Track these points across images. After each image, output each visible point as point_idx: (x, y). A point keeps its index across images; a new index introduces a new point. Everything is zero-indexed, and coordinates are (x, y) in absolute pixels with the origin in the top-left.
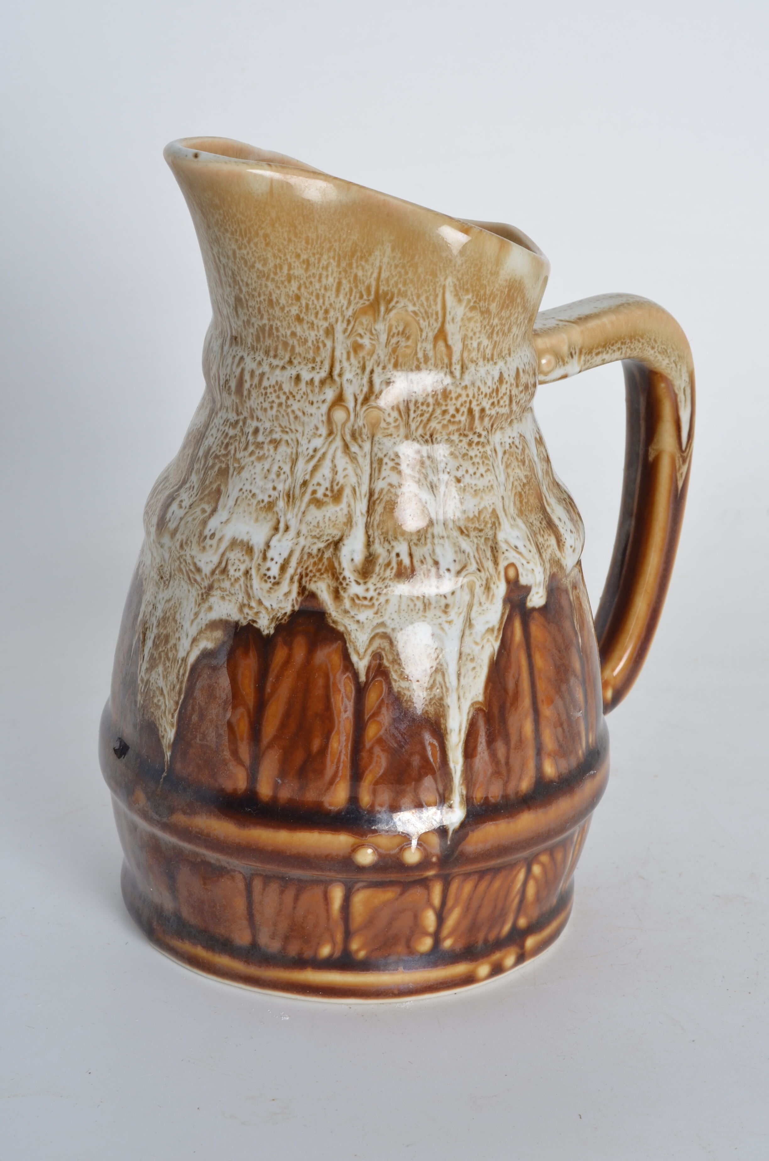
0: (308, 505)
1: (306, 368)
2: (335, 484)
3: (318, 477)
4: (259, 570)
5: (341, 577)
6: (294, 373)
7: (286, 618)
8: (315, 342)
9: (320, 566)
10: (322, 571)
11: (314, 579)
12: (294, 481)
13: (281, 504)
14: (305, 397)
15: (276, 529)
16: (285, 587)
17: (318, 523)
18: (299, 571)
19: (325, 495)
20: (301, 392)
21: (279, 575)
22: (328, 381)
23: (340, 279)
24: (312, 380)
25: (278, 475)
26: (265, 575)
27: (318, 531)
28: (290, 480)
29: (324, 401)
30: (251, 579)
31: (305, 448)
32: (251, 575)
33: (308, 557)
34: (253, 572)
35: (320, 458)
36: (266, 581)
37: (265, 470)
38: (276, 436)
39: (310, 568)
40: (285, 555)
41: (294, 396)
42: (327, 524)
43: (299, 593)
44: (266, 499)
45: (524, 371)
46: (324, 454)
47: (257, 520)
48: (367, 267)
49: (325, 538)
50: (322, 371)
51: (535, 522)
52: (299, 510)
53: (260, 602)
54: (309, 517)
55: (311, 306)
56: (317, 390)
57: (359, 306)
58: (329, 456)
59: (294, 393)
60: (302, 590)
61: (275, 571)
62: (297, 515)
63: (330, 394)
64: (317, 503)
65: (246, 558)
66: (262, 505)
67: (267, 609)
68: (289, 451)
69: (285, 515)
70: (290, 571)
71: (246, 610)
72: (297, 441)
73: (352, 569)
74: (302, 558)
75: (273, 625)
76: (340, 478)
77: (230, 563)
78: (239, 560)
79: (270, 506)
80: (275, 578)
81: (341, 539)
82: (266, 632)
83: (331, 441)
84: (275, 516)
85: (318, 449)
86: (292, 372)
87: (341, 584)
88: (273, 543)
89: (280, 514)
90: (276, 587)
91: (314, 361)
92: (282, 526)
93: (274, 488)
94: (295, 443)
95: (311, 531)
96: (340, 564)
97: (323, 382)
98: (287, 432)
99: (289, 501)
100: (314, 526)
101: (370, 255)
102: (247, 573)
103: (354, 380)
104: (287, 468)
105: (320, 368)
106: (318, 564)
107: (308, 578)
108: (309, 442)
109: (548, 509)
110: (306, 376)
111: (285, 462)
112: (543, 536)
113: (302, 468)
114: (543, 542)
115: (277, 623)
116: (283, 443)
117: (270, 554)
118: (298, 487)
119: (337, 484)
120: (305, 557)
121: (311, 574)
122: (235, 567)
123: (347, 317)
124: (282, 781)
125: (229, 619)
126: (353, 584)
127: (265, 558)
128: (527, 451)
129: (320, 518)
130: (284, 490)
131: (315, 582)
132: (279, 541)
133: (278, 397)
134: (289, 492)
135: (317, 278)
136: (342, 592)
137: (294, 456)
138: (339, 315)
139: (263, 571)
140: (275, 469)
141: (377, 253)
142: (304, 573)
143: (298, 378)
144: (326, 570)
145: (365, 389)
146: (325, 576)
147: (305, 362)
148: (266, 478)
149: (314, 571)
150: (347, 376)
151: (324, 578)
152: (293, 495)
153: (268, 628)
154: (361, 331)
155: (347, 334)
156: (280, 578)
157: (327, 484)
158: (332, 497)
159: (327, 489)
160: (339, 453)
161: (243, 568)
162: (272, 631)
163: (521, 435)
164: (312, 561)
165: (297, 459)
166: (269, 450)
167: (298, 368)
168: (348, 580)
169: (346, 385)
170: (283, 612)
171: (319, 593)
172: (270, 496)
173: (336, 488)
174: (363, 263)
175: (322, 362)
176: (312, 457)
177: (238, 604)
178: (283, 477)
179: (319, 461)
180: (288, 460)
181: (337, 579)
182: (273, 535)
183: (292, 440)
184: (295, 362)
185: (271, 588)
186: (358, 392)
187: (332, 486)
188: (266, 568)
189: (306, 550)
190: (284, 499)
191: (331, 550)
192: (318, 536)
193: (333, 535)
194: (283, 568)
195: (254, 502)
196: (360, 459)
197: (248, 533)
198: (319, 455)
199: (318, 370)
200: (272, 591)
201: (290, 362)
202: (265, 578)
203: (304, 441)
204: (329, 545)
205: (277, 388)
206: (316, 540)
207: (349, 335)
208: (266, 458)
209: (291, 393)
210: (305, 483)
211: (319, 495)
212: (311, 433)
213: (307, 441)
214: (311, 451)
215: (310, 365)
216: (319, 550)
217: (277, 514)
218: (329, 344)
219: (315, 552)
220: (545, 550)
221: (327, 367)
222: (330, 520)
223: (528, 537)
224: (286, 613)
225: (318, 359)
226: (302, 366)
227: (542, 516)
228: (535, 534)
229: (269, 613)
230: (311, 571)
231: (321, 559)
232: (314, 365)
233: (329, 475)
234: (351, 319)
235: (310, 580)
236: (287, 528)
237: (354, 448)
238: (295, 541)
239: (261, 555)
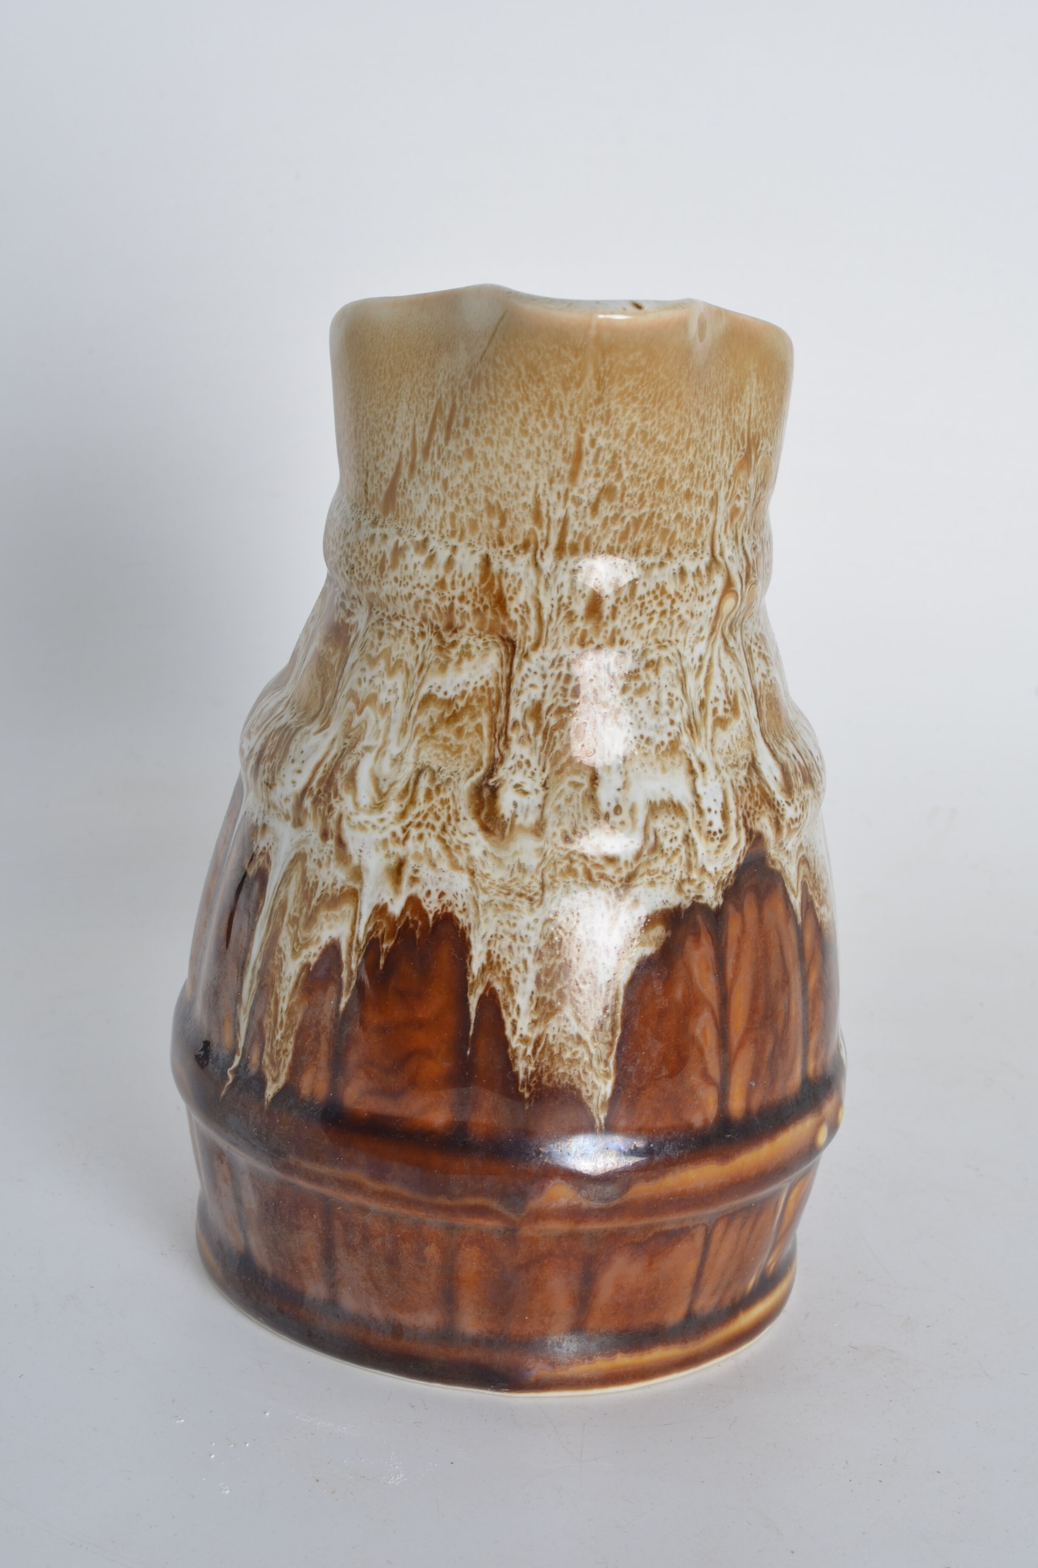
0: (714, 730)
1: (688, 556)
2: (729, 693)
3: (713, 693)
4: (700, 829)
5: (776, 803)
6: (676, 567)
7: (731, 878)
8: (699, 520)
9: (756, 799)
10: (759, 803)
11: (757, 816)
12: (691, 705)
13: (685, 739)
14: (693, 594)
15: (692, 772)
16: (733, 839)
17: (729, 747)
18: (740, 813)
19: (726, 710)
20: (689, 589)
21: (724, 826)
22: (714, 565)
23: (724, 431)
24: (698, 570)
25: (671, 705)
26: (709, 832)
27: (732, 756)
28: (685, 707)
29: (714, 593)
30: (694, 844)
31: (689, 659)
32: (693, 840)
33: (742, 792)
34: (695, 834)
35: (708, 666)
36: (712, 840)
37: (653, 703)
38: (652, 656)
39: (749, 805)
40: (720, 799)
41: (681, 597)
42: (736, 746)
43: (747, 840)
44: (666, 740)
46: (711, 660)
47: (664, 770)
48: (742, 408)
49: (742, 763)
50: (705, 553)
52: (706, 740)
53: (703, 870)
54: (719, 745)
55: (702, 475)
56: (705, 580)
57: (738, 460)
58: (715, 661)
59: (681, 593)
60: (750, 832)
61: (718, 824)
62: (706, 746)
63: (719, 581)
64: (721, 723)
65: (679, 820)
66: (663, 748)
67: (710, 875)
68: (673, 669)
69: (693, 751)
70: (733, 816)
71: (686, 887)
72: (679, 654)
73: (780, 790)
74: (737, 796)
75: (720, 893)
76: (730, 684)
77: (660, 834)
78: (671, 826)
79: (674, 746)
80: (720, 831)
81: (754, 759)
82: (714, 905)
83: (713, 642)
84: (684, 756)
85: (703, 654)
86: (673, 566)
87: (778, 811)
88: (700, 790)
89: (689, 752)
90: (725, 843)
91: (695, 545)
92: (696, 766)
93: (672, 722)
94: (678, 657)
95: (727, 760)
96: (769, 788)
97: (709, 569)
98: (665, 647)
99: (692, 732)
100: (727, 753)
101: (742, 393)
102: (687, 839)
103: (734, 555)
104: (677, 692)
105: (702, 552)
106: (753, 796)
107: (751, 817)
108: (692, 651)
110: (691, 567)
111: (673, 685)
113: (694, 684)
115: (724, 888)
116: (663, 662)
117: (704, 805)
118: (697, 710)
119: (731, 693)
120: (739, 793)
121: (752, 812)
122: (669, 837)
123: (728, 479)
124: (757, 1083)
125: (668, 906)
126: (786, 806)
127: (701, 812)
129: (729, 741)
130: (683, 719)
131: (758, 819)
132: (705, 784)
133: (661, 604)
134: (689, 720)
136: (781, 821)
137: (681, 675)
138: (722, 478)
139: (705, 828)
140: (664, 697)
141: (747, 388)
142: (745, 814)
143: (682, 572)
144: (762, 800)
145: (745, 564)
146: (763, 808)
147: (685, 550)
148: (657, 713)
149: (753, 806)
150: (728, 552)
151: (763, 811)
152: (695, 723)
153: (716, 899)
154: (739, 492)
155: (728, 499)
156: (726, 830)
157: (722, 697)
158: (732, 710)
159: (725, 702)
160: (723, 655)
161: (680, 834)
162: (721, 901)
164: (746, 795)
165: (685, 676)
166: (648, 677)
167: (679, 560)
168: (781, 804)
169: (730, 564)
170: (728, 871)
171: (764, 831)
172: (669, 734)
173: (731, 697)
174: (738, 405)
175: (703, 544)
176: (700, 667)
177: (675, 884)
178: (677, 704)
179: (708, 671)
180: (675, 682)
181: (774, 807)
182: (694, 781)
183: (673, 654)
184: (675, 553)
185: (719, 846)
186: (741, 570)
187: (728, 697)
188: (707, 823)
189: (736, 785)
190: (687, 732)
191: (755, 774)
192: (735, 763)
193: (746, 756)
194: (725, 816)
195: (652, 748)
196: (737, 653)
197: (663, 789)
198: (706, 663)
199: (701, 556)
200: (721, 849)
201: (669, 554)
202: (710, 835)
203: (686, 652)
204: (749, 769)
205: (658, 593)
206: (736, 769)
207: (730, 499)
208: (649, 688)
209: (677, 594)
210: (703, 704)
211: (721, 713)
212: (693, 639)
213: (689, 650)
214: (697, 662)
215: (692, 552)
216: (745, 779)
217: (685, 753)
218: (712, 518)
219: (743, 783)
221: (708, 548)
222: (737, 739)
224: (731, 872)
225: (699, 542)
226: (684, 555)
229: (712, 880)
230: (750, 808)
231: (753, 790)
232: (695, 550)
233: (721, 685)
234: (732, 479)
235: (754, 819)
236: (703, 766)
237: (731, 643)
238: (719, 778)
239: (695, 810)
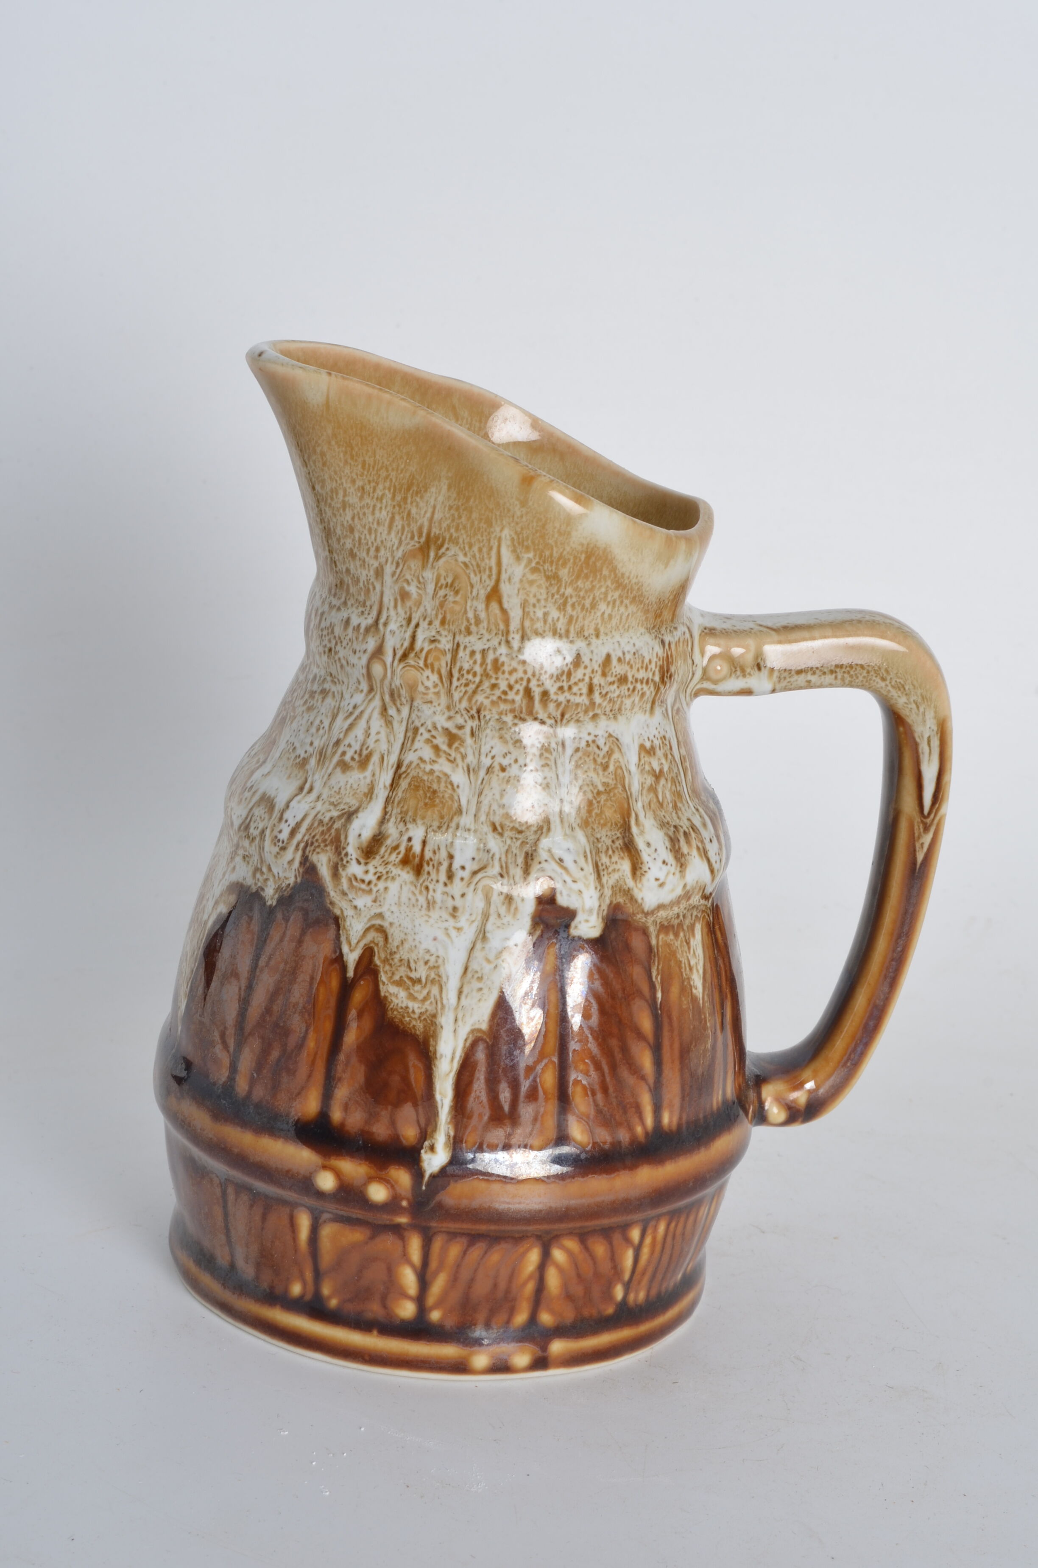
0: (335, 768)
1: (356, 611)
2: (365, 748)
3: (350, 739)
4: (272, 830)
5: (343, 853)
6: (346, 615)
7: (288, 889)
8: (366, 583)
9: (327, 837)
10: (327, 843)
11: (318, 850)
12: (329, 738)
13: (313, 762)
14: (350, 644)
15: (301, 789)
16: (289, 854)
17: (340, 788)
18: (306, 838)
19: (353, 759)
20: (348, 638)
21: (288, 839)
22: (373, 629)
23: (393, 514)
24: (359, 625)
25: (318, 730)
26: (276, 837)
27: (338, 797)
28: (326, 737)
29: (365, 651)
30: (264, 840)
31: (346, 703)
32: (265, 836)
33: (319, 825)
34: (268, 832)
35: (357, 716)
36: (275, 844)
37: (310, 722)
38: (327, 686)
39: (317, 837)
40: (298, 819)
41: (341, 642)
42: (347, 792)
43: (301, 863)
44: (303, 755)
45: (619, 660)
46: (362, 712)
47: (289, 777)
48: (422, 504)
49: (342, 806)
50: (370, 617)
51: (603, 838)
52: (326, 772)
53: (270, 869)
54: (333, 781)
55: (363, 541)
56: (361, 637)
57: (409, 547)
58: (366, 716)
59: (342, 638)
60: (305, 860)
61: (284, 836)
62: (323, 777)
63: (371, 644)
64: (344, 766)
65: (267, 816)
66: (298, 760)
67: (274, 876)
68: (333, 704)
69: (313, 774)
70: (298, 837)
71: (258, 875)
72: (342, 694)
73: (357, 845)
74: (312, 824)
75: (277, 896)
76: (371, 742)
77: (254, 819)
78: (261, 818)
79: (305, 762)
80: (283, 842)
81: (356, 811)
82: (269, 903)
83: (371, 700)
84: (305, 774)
85: (358, 704)
86: (344, 614)
87: (342, 860)
88: (292, 804)
89: (310, 773)
90: (282, 853)
91: (364, 605)
92: (307, 786)
93: (311, 744)
94: (340, 696)
95: (331, 797)
96: (346, 837)
97: (367, 630)
98: (335, 683)
99: (320, 760)
100: (335, 792)
101: (426, 491)
102: (263, 832)
103: (397, 632)
104: (326, 723)
105: (369, 614)
106: (326, 834)
107: (313, 848)
108: (352, 696)
109: (634, 830)
110: (355, 621)
111: (327, 716)
112: (610, 857)
113: (341, 723)
114: (608, 864)
115: (281, 894)
116: (330, 694)
117: (285, 816)
118: (331, 744)
119: (367, 749)
120: (316, 824)
121: (316, 844)
122: (255, 825)
123: (396, 559)
124: (258, 1075)
125: (244, 883)
126: (354, 862)
127: (281, 819)
128: (616, 755)
129: (342, 784)
130: (319, 746)
131: (318, 853)
132: (299, 802)
133: (330, 641)
134: (323, 749)
135: (371, 509)
136: (340, 869)
137: (336, 711)
138: (389, 555)
139: (275, 833)
140: (317, 722)
141: (433, 490)
142: (310, 842)
143: (348, 622)
144: (332, 842)
145: (406, 644)
146: (328, 848)
147: (356, 605)
148: (308, 731)
149: (320, 841)
150: (392, 626)
151: (327, 851)
152: (325, 754)
153: (272, 899)
154: (408, 577)
155: (395, 578)
156: (288, 843)
157: (356, 747)
158: (359, 762)
159: (356, 752)
160: (376, 714)
161: (261, 826)
162: (274, 903)
163: (610, 736)
164: (321, 829)
165: (337, 714)
166: (317, 701)
167: (350, 611)
168: (349, 857)
169: (388, 636)
170: (287, 882)
171: (319, 866)
172: (306, 752)
173: (365, 753)
174: (418, 499)
175: (371, 607)
176: (351, 714)
177: (253, 868)
178: (321, 732)
179: (355, 719)
180: (329, 714)
181: (340, 854)
182: (296, 795)
183: (338, 692)
184: (349, 603)
185: (278, 853)
186: (398, 646)
187: (361, 750)
188: (278, 830)
189: (320, 817)
190: (316, 757)
191: (343, 820)
192: (336, 803)
193: (350, 805)
194: (293, 833)
195: (293, 756)
196: (396, 724)
197: (277, 789)
198: (357, 712)
199: (366, 616)
200: (279, 856)
201: (345, 603)
202: (276, 840)
203: (347, 696)
204: (343, 815)
205: (330, 631)
206: (332, 807)
207: (397, 579)
208: (314, 709)
209: (340, 638)
210: (338, 743)
211: (347, 758)
212: (354, 687)
213: (349, 695)
214: (351, 708)
215: (361, 609)
216: (331, 818)
217: (307, 773)
218: (378, 586)
219: (326, 820)
220: (609, 874)
221: (374, 613)
222: (351, 787)
223: (585, 852)
224: (289, 884)
225: (368, 603)
226: (354, 609)
227: (619, 835)
228: (598, 851)
229: (275, 882)
230: (317, 840)
231: (329, 829)
232: (364, 610)
233: (361, 737)
234: (400, 561)
235: (314, 850)
236: (311, 790)
237: (392, 711)
238: (312, 805)
239: (279, 815)
